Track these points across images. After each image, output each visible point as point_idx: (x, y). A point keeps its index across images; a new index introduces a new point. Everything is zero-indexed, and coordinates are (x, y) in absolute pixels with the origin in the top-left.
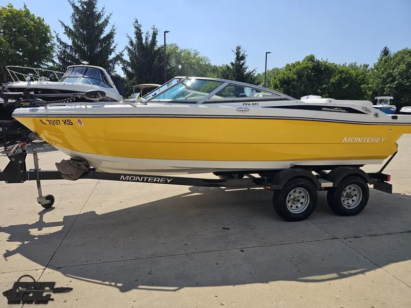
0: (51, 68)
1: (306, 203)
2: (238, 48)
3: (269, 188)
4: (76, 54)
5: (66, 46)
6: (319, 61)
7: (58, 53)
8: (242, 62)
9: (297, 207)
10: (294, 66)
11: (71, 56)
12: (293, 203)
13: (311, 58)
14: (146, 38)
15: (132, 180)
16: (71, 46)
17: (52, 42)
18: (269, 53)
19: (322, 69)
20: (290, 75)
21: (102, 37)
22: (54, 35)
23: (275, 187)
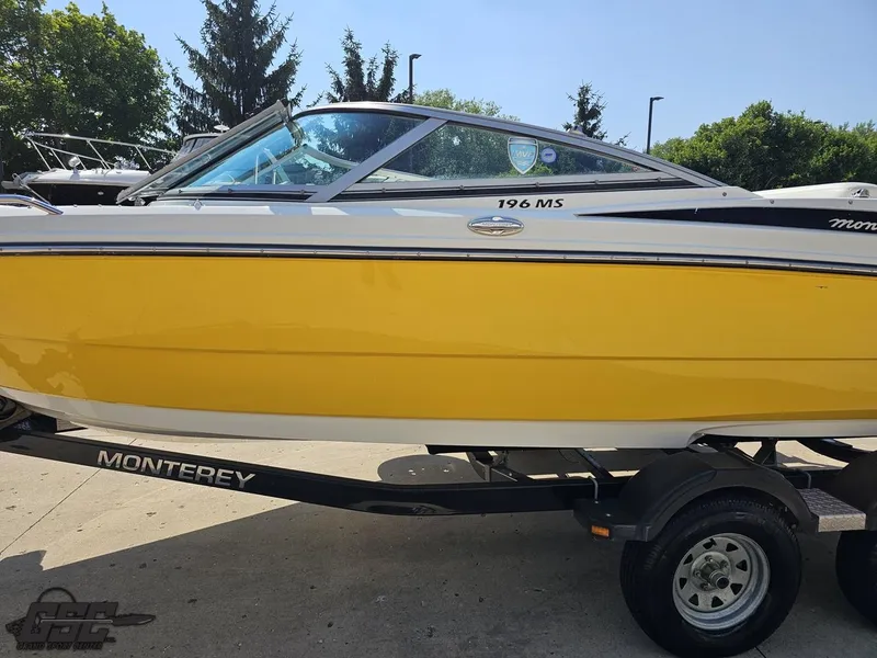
0: (161, 144)
1: (751, 587)
2: (584, 91)
3: (605, 533)
4: (213, 112)
5: (192, 94)
6: (781, 116)
7: (177, 112)
8: (592, 122)
9: (717, 602)
10: (718, 128)
11: (205, 116)
12: (702, 587)
13: (763, 111)
14: (370, 74)
15: (131, 467)
16: (204, 96)
17: (164, 88)
18: (658, 99)
19: (790, 135)
20: (709, 152)
21: (269, 71)
22: (167, 70)
23: (629, 530)
